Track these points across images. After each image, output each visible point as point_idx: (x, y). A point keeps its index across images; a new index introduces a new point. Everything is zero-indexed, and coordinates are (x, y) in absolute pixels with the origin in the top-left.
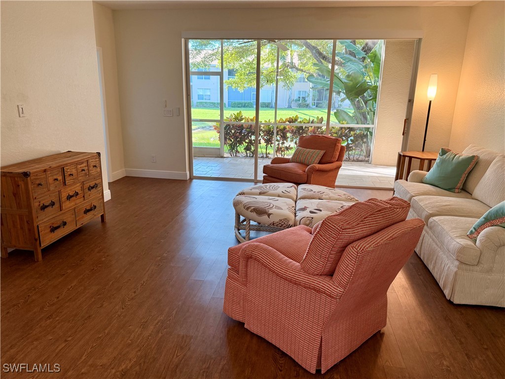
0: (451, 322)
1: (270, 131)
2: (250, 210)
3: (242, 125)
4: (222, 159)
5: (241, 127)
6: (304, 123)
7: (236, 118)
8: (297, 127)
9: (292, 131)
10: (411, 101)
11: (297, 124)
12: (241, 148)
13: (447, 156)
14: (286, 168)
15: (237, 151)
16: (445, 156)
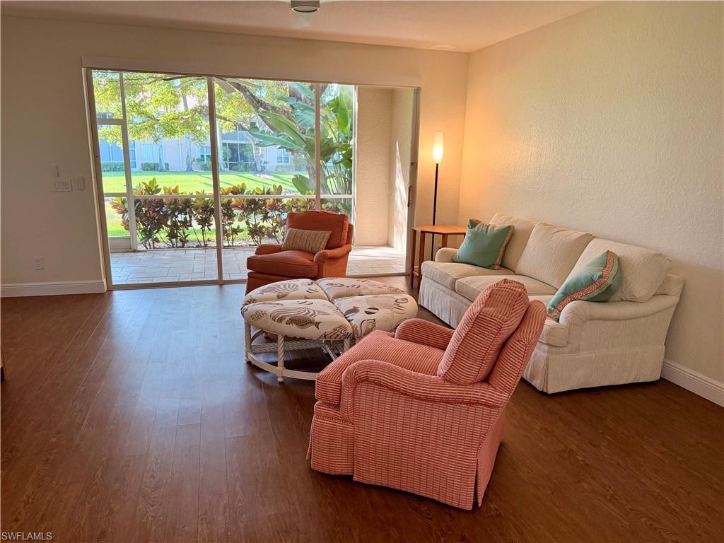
0: (557, 414)
1: (207, 206)
2: (284, 321)
3: (161, 200)
4: (136, 254)
5: (160, 203)
6: (257, 194)
7: (148, 190)
8: (248, 200)
9: (243, 206)
10: (414, 165)
11: (245, 196)
12: (162, 235)
13: (478, 229)
14: (285, 259)
15: (156, 240)
16: (476, 229)
